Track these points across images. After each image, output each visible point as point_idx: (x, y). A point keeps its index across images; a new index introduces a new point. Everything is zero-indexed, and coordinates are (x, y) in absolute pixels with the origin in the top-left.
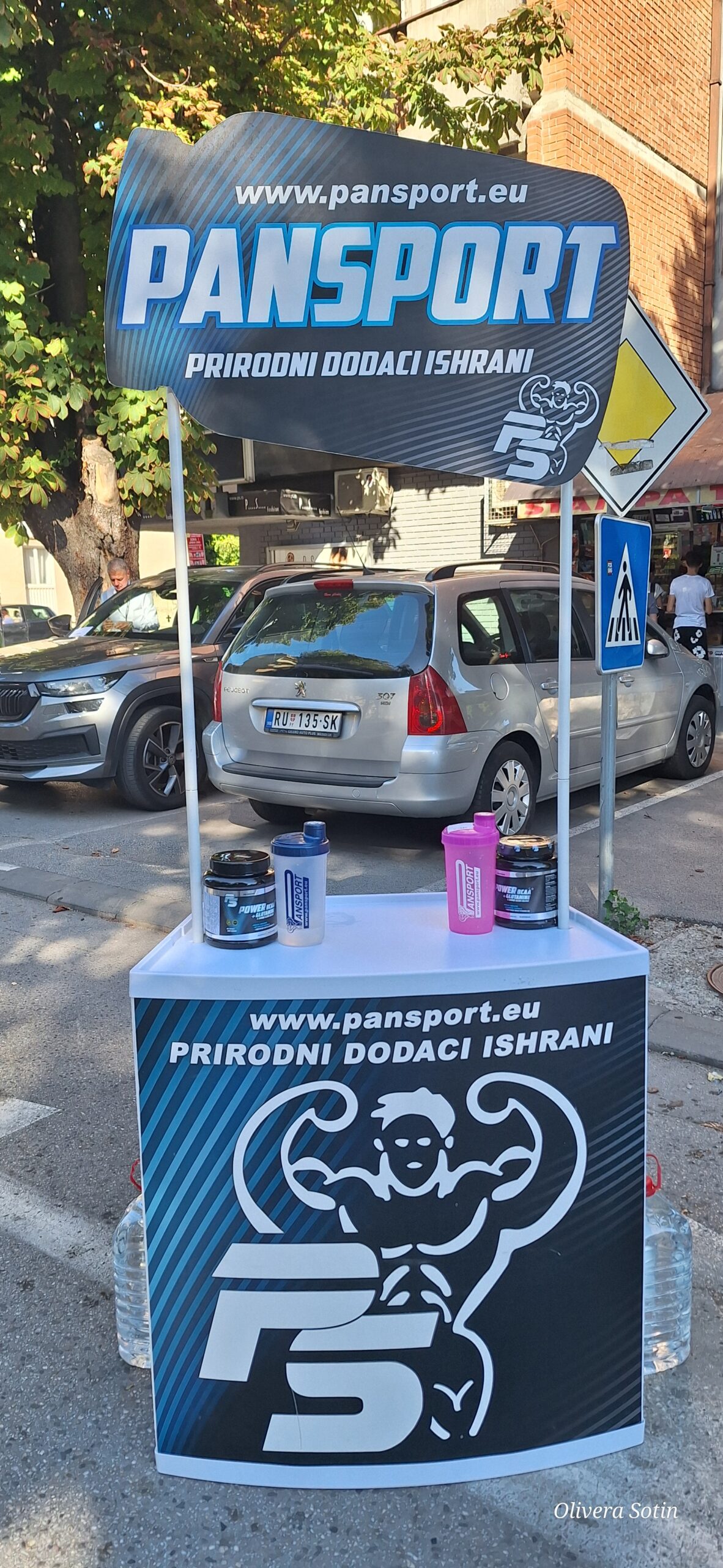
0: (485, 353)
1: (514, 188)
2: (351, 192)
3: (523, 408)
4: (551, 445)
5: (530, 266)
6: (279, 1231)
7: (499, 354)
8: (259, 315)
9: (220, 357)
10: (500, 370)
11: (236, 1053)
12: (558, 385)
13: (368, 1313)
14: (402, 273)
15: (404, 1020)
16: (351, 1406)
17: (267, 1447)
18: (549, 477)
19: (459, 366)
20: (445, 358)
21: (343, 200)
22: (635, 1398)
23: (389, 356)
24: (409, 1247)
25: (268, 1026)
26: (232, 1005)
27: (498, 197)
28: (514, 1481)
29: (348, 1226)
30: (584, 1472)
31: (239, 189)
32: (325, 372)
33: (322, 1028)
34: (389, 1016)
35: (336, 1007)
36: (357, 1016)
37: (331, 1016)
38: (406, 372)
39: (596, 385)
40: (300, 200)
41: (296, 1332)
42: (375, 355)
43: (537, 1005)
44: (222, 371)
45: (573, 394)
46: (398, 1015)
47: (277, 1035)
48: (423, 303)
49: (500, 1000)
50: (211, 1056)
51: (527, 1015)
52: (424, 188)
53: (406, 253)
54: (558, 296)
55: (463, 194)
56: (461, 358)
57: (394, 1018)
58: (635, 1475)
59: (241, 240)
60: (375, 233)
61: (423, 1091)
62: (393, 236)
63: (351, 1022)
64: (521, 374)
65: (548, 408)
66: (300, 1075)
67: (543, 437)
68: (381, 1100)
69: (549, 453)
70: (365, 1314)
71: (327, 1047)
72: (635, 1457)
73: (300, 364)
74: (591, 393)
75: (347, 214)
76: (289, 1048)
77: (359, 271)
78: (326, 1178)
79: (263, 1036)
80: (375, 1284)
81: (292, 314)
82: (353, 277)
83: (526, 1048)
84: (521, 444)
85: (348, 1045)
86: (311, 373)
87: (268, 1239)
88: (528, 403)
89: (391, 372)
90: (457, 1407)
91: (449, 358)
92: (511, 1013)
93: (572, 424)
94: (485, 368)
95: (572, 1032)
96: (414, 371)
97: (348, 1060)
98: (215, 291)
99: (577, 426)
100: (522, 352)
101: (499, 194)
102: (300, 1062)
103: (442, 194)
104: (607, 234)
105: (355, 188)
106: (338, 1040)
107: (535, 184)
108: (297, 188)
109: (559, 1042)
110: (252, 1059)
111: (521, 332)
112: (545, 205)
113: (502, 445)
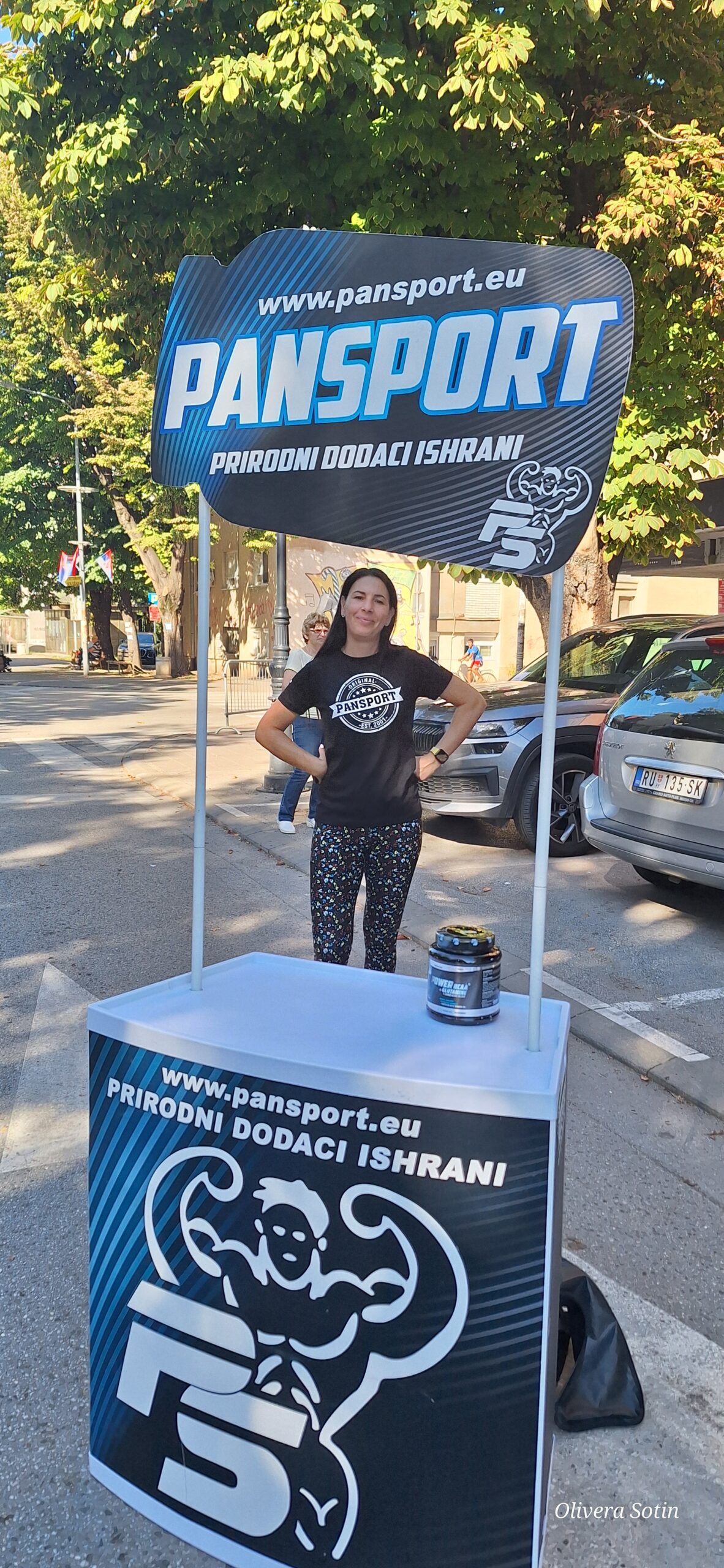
1: (512, 272)
3: (510, 496)
4: (538, 534)
5: (523, 351)
6: (176, 1282)
7: (488, 441)
8: (271, 416)
9: (238, 454)
10: (488, 458)
11: (151, 1101)
12: (548, 470)
13: (243, 1390)
14: (398, 367)
15: (286, 1107)
16: (227, 1478)
17: (162, 1487)
19: (448, 455)
21: (348, 302)
23: (383, 447)
24: (284, 1339)
25: (175, 1083)
26: (151, 1055)
27: (494, 283)
29: (230, 1298)
31: (261, 301)
32: (325, 466)
33: (216, 1096)
34: (273, 1099)
35: (228, 1079)
36: (245, 1093)
37: (224, 1086)
38: (397, 463)
39: (589, 470)
40: (311, 306)
41: (184, 1386)
42: (370, 447)
43: (416, 1124)
44: (238, 468)
45: (563, 480)
46: (280, 1101)
47: (181, 1093)
48: (416, 395)
49: (379, 1109)
50: (134, 1098)
51: (408, 1133)
52: (423, 282)
53: (402, 347)
54: (552, 380)
55: (460, 285)
56: (450, 447)
57: (276, 1103)
59: (261, 348)
60: (375, 332)
61: (299, 1184)
62: (391, 332)
63: (240, 1097)
64: (510, 461)
66: (196, 1137)
67: (530, 525)
68: (262, 1182)
69: (535, 542)
71: (220, 1116)
73: (303, 459)
74: (583, 479)
75: (350, 316)
76: (190, 1108)
77: (358, 369)
78: (214, 1244)
79: (171, 1091)
80: (250, 1364)
81: (299, 414)
82: (352, 375)
83: (403, 1167)
84: (506, 533)
85: (237, 1119)
86: (312, 467)
87: (167, 1286)
88: (515, 491)
89: (383, 464)
90: (321, 1522)
91: (438, 448)
92: (389, 1125)
93: (561, 511)
94: (474, 456)
95: (456, 1162)
96: (405, 462)
97: (236, 1134)
98: (237, 397)
99: (567, 513)
100: (511, 438)
101: (495, 280)
102: (198, 1124)
103: (440, 286)
104: (609, 311)
105: (360, 290)
107: (533, 266)
108: (310, 296)
109: (441, 1170)
110: (162, 1110)
111: (513, 417)
112: (543, 286)
113: (487, 534)
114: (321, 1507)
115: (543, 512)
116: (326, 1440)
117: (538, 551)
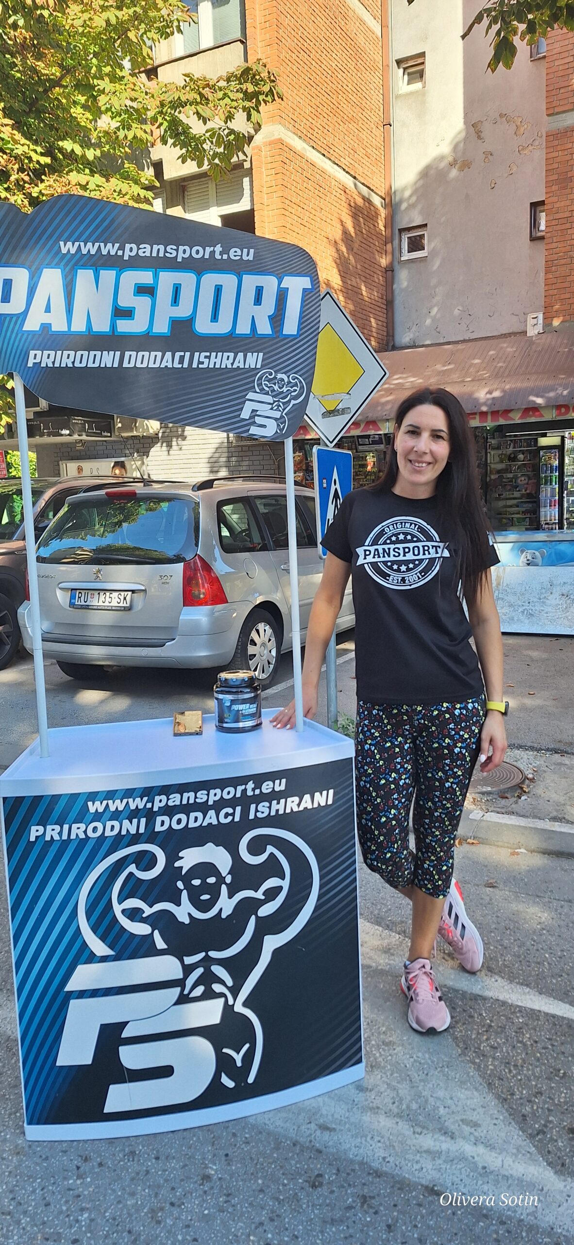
0: (232, 355)
1: (245, 251)
2: (139, 249)
3: (258, 390)
4: (278, 415)
5: (258, 301)
6: (111, 953)
7: (240, 355)
8: (79, 326)
9: (52, 353)
10: (242, 366)
11: (78, 830)
12: (279, 376)
13: (176, 1003)
14: (175, 303)
15: (196, 797)
16: (166, 1072)
17: (106, 1110)
18: (277, 435)
19: (215, 363)
20: (206, 357)
21: (133, 254)
22: (357, 1046)
23: (169, 355)
24: (203, 954)
25: (101, 810)
26: (74, 797)
27: (235, 256)
28: (279, 1111)
29: (160, 944)
30: (326, 1099)
31: (62, 243)
32: (125, 365)
33: (139, 807)
34: (186, 795)
35: (148, 792)
36: (164, 798)
37: (145, 799)
38: (180, 366)
39: (304, 376)
40: (105, 252)
41: (125, 1024)
42: (159, 354)
43: (284, 781)
44: (53, 363)
45: (289, 382)
46: (192, 795)
47: (107, 815)
48: (190, 322)
49: (259, 779)
50: (60, 833)
51: (277, 789)
52: (187, 248)
53: (177, 290)
54: (277, 319)
55: (213, 253)
56: (216, 358)
57: (189, 797)
58: (360, 1097)
59: (65, 277)
60: (156, 276)
61: (210, 845)
62: (167, 279)
63: (160, 802)
64: (256, 369)
65: (273, 391)
66: (125, 841)
67: (272, 409)
68: (181, 854)
69: (276, 419)
70: (175, 1004)
71: (143, 821)
72: (360, 1087)
73: (109, 359)
74: (301, 382)
75: (136, 263)
76: (116, 824)
77: (146, 300)
78: (144, 912)
79: (98, 817)
80: (180, 983)
81: (102, 325)
82: (142, 304)
83: (277, 811)
84: (258, 413)
85: (158, 818)
86: (116, 365)
87: (104, 959)
88: (261, 387)
89: (170, 366)
90: (239, 1064)
91: (209, 357)
92: (267, 787)
93: (289, 401)
94: (232, 364)
95: (307, 797)
96: (186, 365)
97: (158, 828)
98: (48, 309)
99: (293, 402)
100: (255, 354)
101: (236, 254)
102: (124, 832)
103: (199, 252)
104: (305, 282)
105: (141, 246)
106: (150, 815)
107: (258, 249)
108: (102, 245)
109: (299, 805)
110: (90, 833)
111: (254, 342)
112: (266, 262)
113: (245, 414)
114: (238, 1053)
115: (278, 401)
116: (239, 1008)
117: (278, 425)
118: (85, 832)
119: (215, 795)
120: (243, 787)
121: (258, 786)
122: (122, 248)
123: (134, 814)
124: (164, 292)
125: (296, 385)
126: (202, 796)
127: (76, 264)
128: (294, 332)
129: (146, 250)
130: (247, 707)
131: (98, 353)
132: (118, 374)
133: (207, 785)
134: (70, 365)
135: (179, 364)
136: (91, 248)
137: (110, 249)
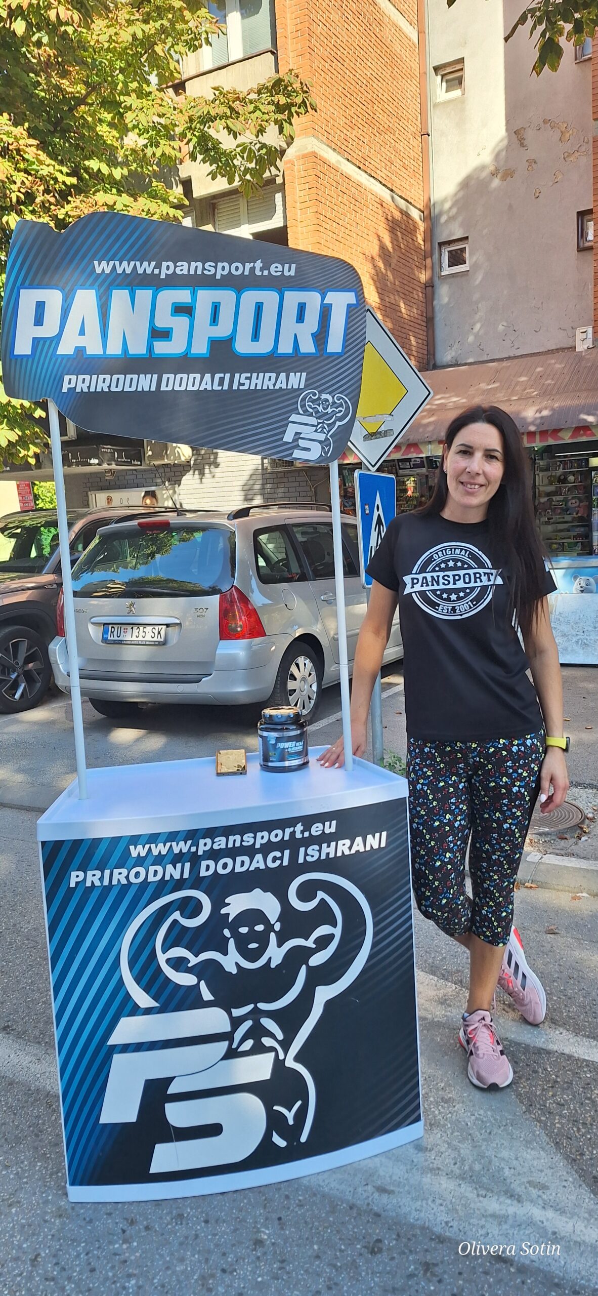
0: (274, 375)
1: (287, 266)
2: (176, 267)
3: (301, 412)
4: (322, 437)
5: (300, 318)
6: (156, 1005)
7: (283, 376)
8: (114, 348)
9: (87, 377)
10: (284, 387)
11: (120, 876)
12: (324, 396)
13: (225, 1058)
14: (214, 322)
15: (242, 841)
16: (214, 1130)
17: (153, 1169)
18: (321, 458)
19: (256, 384)
20: (247, 378)
21: (170, 272)
22: (416, 1103)
23: (208, 376)
24: (251, 1006)
25: (143, 854)
26: (116, 840)
27: (276, 272)
28: (334, 1172)
29: (207, 995)
30: (383, 1160)
31: (96, 263)
32: (163, 388)
33: (183, 851)
34: (231, 838)
35: (193, 835)
36: (208, 841)
37: (189, 842)
38: (220, 388)
39: (349, 397)
40: (140, 271)
41: (170, 1080)
42: (198, 376)
43: (334, 823)
44: (89, 387)
45: (334, 403)
46: (238, 837)
47: (150, 860)
48: (229, 342)
49: (308, 821)
50: (101, 879)
51: (327, 831)
52: (226, 265)
53: (216, 308)
54: (321, 337)
55: (253, 269)
56: (257, 379)
57: (235, 840)
58: (419, 1158)
59: (99, 298)
60: (194, 295)
61: (257, 891)
62: (205, 298)
63: (204, 845)
64: (299, 389)
65: (317, 412)
66: (169, 887)
67: (316, 431)
68: (227, 901)
69: (320, 442)
70: (222, 1059)
71: (187, 865)
72: (419, 1146)
73: (145, 382)
74: (346, 402)
75: (173, 281)
76: (159, 868)
77: (184, 320)
78: (189, 962)
79: (140, 861)
80: (227, 1036)
81: (138, 348)
82: (180, 324)
83: (328, 854)
84: (301, 436)
85: (202, 862)
86: (153, 389)
87: (148, 1011)
88: (304, 409)
89: (209, 388)
90: (291, 1122)
91: (250, 378)
92: (316, 829)
93: (334, 423)
94: (274, 385)
95: (359, 840)
96: (226, 387)
97: (203, 873)
98: (82, 332)
99: (338, 423)
100: (298, 374)
101: (276, 270)
102: (167, 878)
103: (238, 269)
104: (350, 298)
105: (178, 264)
106: (195, 860)
107: (300, 264)
108: (138, 263)
109: (350, 848)
110: (132, 879)
111: (297, 361)
112: (309, 277)
113: (288, 437)
114: (290, 1111)
115: (323, 423)
116: (290, 1063)
117: (323, 448)
118: (127, 877)
119: (262, 837)
120: (292, 829)
121: (307, 828)
122: (159, 266)
123: (177, 859)
124: (203, 312)
125: (341, 405)
126: (248, 839)
127: (111, 284)
128: (339, 349)
129: (183, 268)
130: (294, 745)
131: (135, 377)
132: (156, 398)
133: (254, 828)
134: (106, 390)
135: (219, 386)
136: (126, 267)
137: (147, 267)
